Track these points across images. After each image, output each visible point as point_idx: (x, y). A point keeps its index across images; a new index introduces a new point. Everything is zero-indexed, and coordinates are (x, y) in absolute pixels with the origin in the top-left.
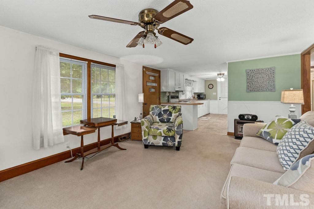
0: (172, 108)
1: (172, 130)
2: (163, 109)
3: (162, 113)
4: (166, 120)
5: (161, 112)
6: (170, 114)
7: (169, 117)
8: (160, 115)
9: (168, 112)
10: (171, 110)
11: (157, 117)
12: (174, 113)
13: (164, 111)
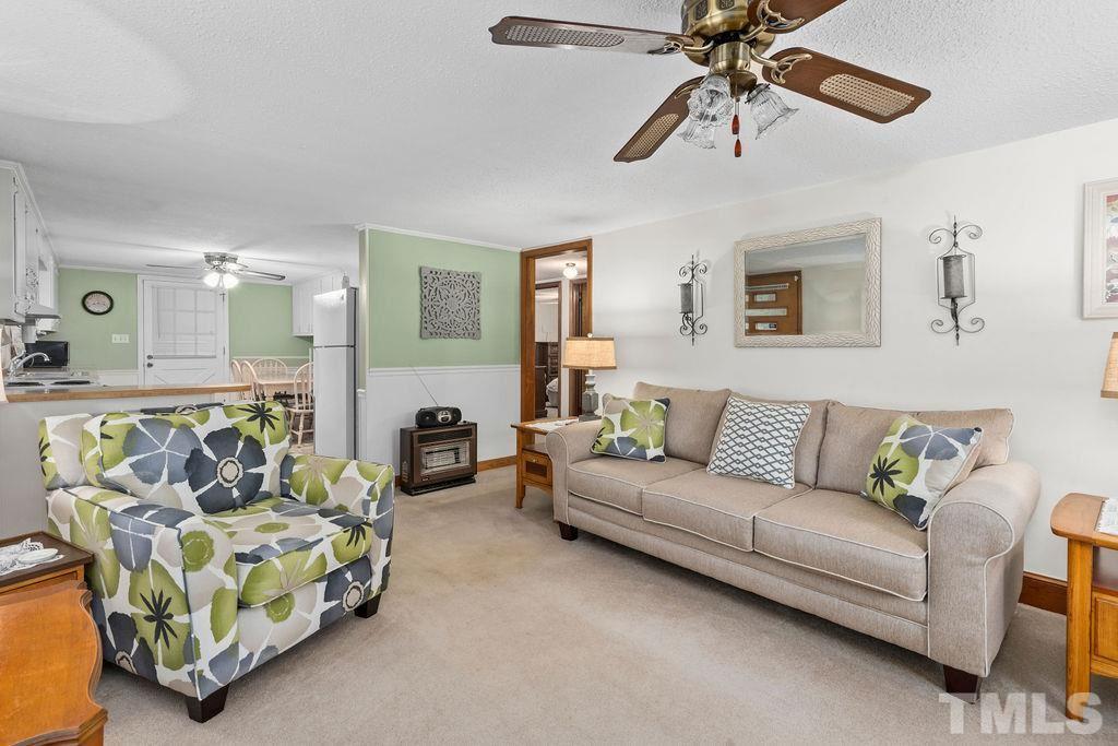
0: (251, 419)
1: (365, 523)
2: (202, 431)
3: (207, 452)
4: (236, 493)
5: (196, 454)
6: (255, 453)
7: (253, 471)
8: (195, 470)
9: (241, 444)
10: (253, 428)
11: (183, 488)
12: (271, 443)
13: (212, 438)
